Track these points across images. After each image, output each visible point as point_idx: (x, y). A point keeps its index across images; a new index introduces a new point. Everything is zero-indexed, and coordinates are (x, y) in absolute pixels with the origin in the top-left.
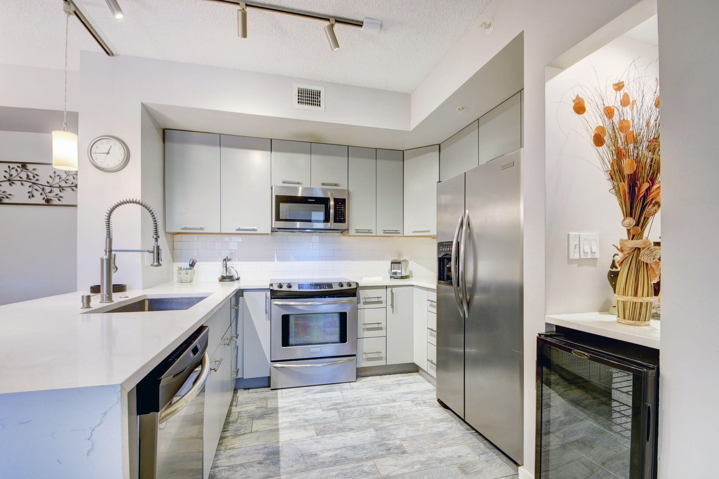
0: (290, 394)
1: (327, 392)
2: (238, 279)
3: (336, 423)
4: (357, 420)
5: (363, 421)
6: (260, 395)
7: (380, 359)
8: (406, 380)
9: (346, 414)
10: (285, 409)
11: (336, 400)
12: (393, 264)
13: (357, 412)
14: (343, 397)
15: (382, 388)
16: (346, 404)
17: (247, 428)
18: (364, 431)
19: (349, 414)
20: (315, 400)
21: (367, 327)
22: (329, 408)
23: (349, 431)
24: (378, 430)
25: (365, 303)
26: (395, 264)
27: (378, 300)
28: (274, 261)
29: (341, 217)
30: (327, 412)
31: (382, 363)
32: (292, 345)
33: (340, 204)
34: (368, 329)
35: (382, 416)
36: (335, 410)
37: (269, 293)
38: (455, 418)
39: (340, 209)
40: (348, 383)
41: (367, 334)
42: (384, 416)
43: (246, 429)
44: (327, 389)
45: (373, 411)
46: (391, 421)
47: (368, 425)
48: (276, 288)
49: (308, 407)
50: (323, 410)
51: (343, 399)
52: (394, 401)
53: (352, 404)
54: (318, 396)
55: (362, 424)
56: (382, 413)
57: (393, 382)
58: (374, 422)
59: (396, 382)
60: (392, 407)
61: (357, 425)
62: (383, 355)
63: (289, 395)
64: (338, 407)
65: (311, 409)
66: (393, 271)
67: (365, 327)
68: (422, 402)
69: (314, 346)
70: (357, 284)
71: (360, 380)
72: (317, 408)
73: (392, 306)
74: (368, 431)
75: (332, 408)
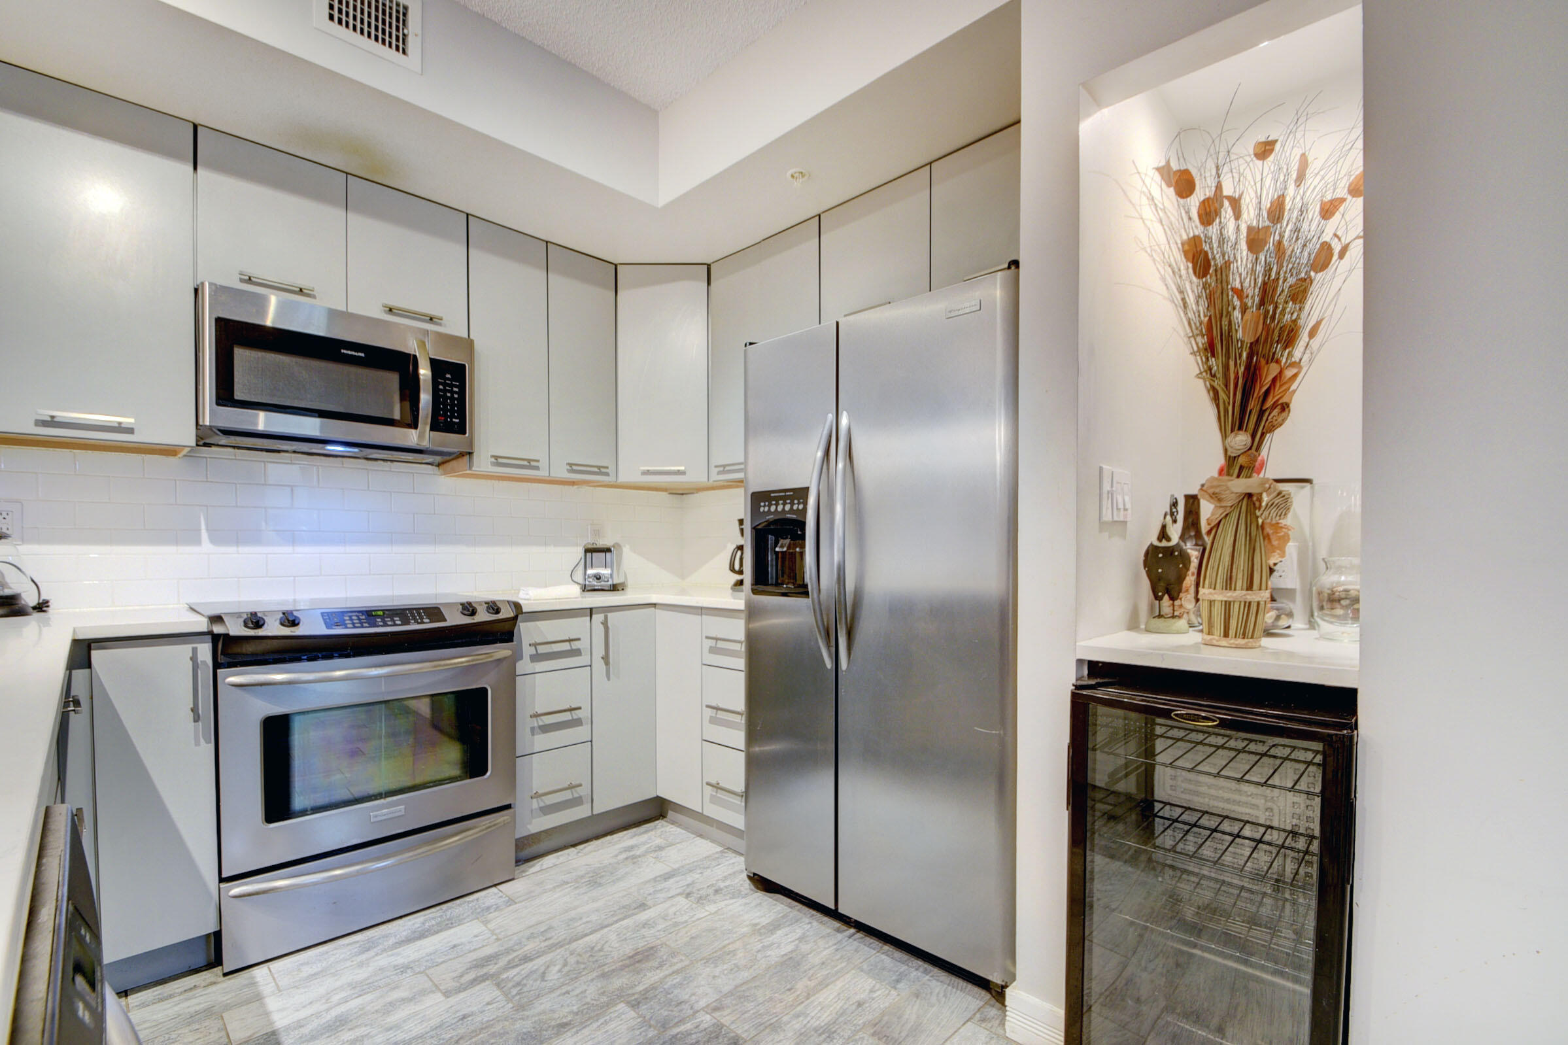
0: (307, 971)
1: (437, 932)
2: (41, 607)
3: (507, 1023)
4: (568, 992)
5: (586, 990)
6: (182, 1005)
7: (576, 802)
8: (644, 843)
9: (525, 985)
10: (303, 1030)
11: (475, 950)
12: (589, 555)
13: (557, 968)
14: (493, 934)
15: (595, 879)
16: (515, 954)
18: (602, 1021)
19: (536, 980)
20: (404, 969)
21: (541, 723)
22: (463, 980)
23: (558, 1034)
24: (639, 1003)
25: (536, 658)
26: (594, 554)
27: (569, 648)
28: (197, 542)
29: (452, 417)
30: (462, 995)
31: (582, 812)
32: (303, 813)
33: (448, 379)
34: (546, 729)
35: (630, 957)
36: (484, 981)
37: (205, 651)
38: (798, 910)
39: (449, 391)
40: (494, 890)
41: (542, 741)
42: (638, 958)
44: (434, 922)
45: (601, 950)
46: (661, 966)
47: (604, 999)
48: (235, 628)
49: (389, 999)
50: (447, 994)
51: (498, 939)
52: (643, 906)
53: (530, 947)
54: (411, 952)
55: (588, 1000)
56: (628, 949)
57: (616, 856)
58: (617, 983)
59: (624, 856)
60: (645, 925)
61: (575, 1009)
62: (584, 791)
63: (304, 974)
64: (492, 969)
65: (404, 1000)
66: (590, 572)
67: (536, 725)
68: (711, 891)
69: (382, 801)
70: (517, 606)
71: (524, 871)
72: (423, 993)
73: (606, 659)
74: (613, 1015)
75: (475, 980)
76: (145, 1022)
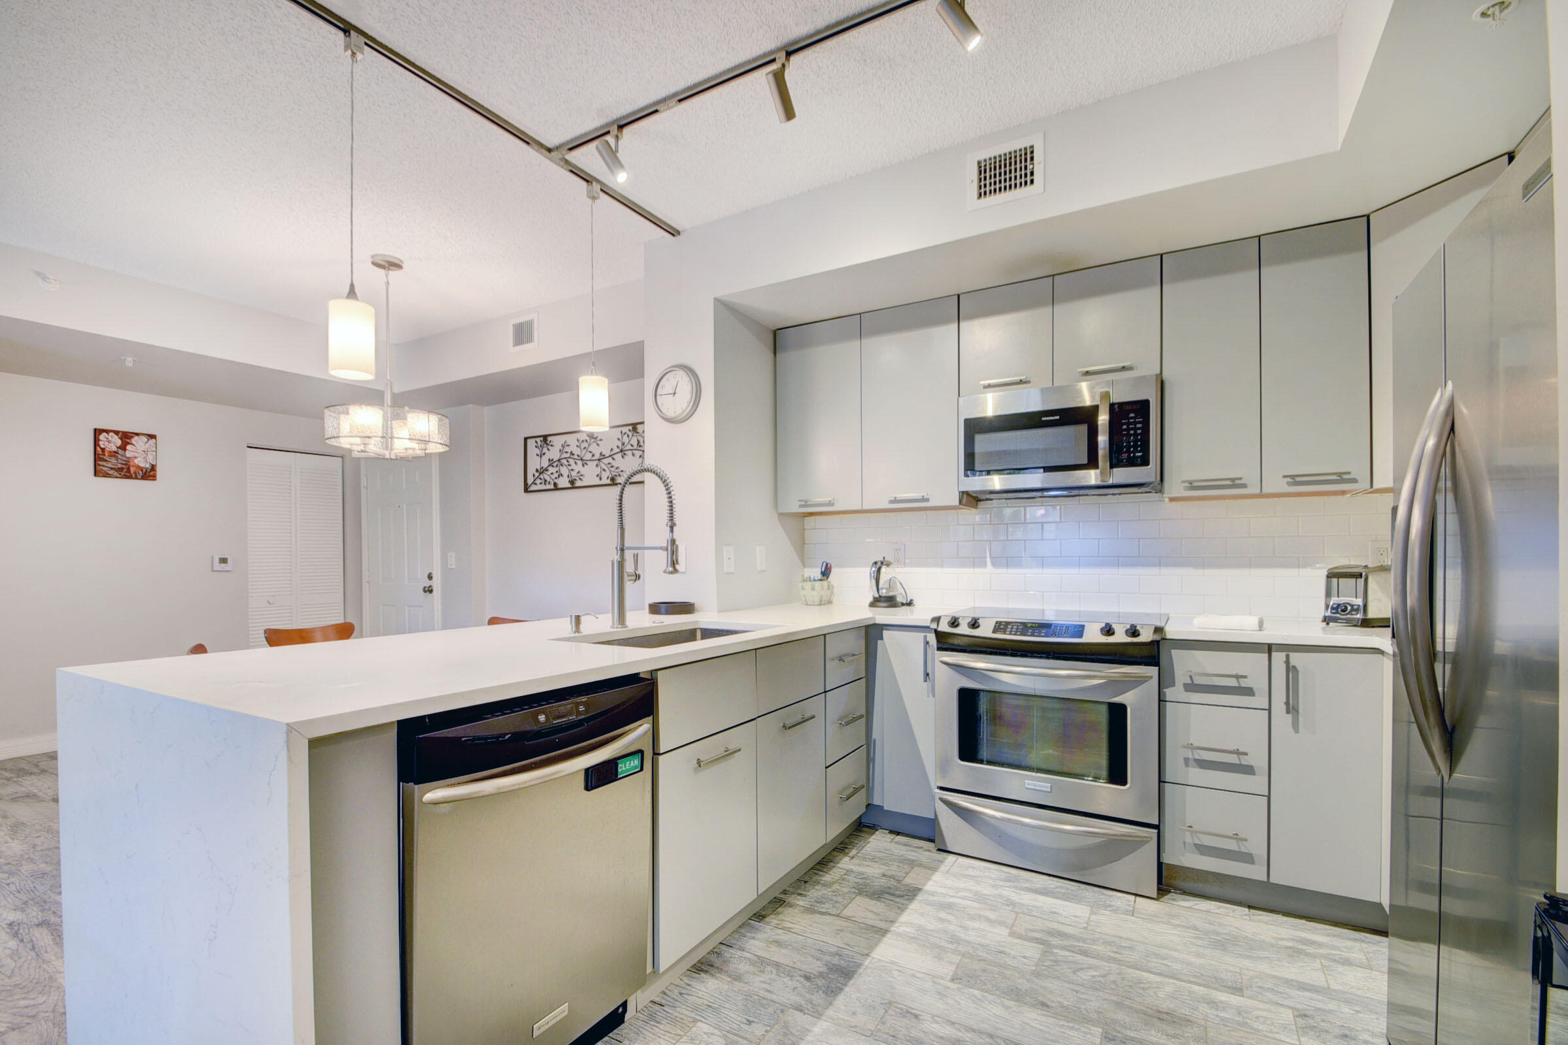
0: (970, 872)
1: (1057, 898)
2: (910, 604)
3: (1017, 975)
4: (1077, 992)
5: (1091, 1001)
6: (909, 853)
7: (1248, 858)
8: (1334, 948)
9: (1059, 965)
10: (931, 898)
11: (1062, 923)
12: (1335, 580)
13: (1095, 973)
14: (1087, 923)
15: (1224, 943)
16: (1082, 944)
17: (837, 905)
18: (1071, 1025)
19: (1070, 968)
20: (1011, 903)
21: (1197, 757)
22: (1031, 934)
23: (1033, 1006)
24: (1114, 1040)
25: (1191, 687)
26: (1344, 579)
27: (1236, 684)
28: (984, 565)
29: (1136, 451)
30: (1018, 941)
31: (1252, 872)
32: (981, 762)
33: (1132, 418)
34: (1203, 764)
35: (1160, 1012)
36: (1041, 944)
37: (932, 638)
39: (1132, 429)
40: (1132, 898)
41: (1196, 775)
42: (1165, 1016)
43: (834, 907)
44: (1064, 891)
45: (1143, 989)
46: (1176, 1036)
47: (1095, 1016)
48: (944, 627)
49: (982, 913)
50: (1012, 934)
51: (1085, 928)
52: (1237, 990)
53: (1099, 948)
54: (1027, 898)
55: (1083, 1007)
56: (1165, 1006)
57: (1282, 939)
58: (1120, 1016)
59: (1290, 944)
60: (1213, 1003)
61: (1066, 1003)
62: (1257, 849)
63: (966, 872)
64: (1055, 941)
65: (988, 920)
66: (1334, 600)
67: (1191, 757)
68: (1337, 1031)
70: (1158, 630)
71: (1174, 900)
72: (1002, 923)
73: (1291, 708)
74: (1083, 1029)
75: (1037, 939)
76: (890, 850)
